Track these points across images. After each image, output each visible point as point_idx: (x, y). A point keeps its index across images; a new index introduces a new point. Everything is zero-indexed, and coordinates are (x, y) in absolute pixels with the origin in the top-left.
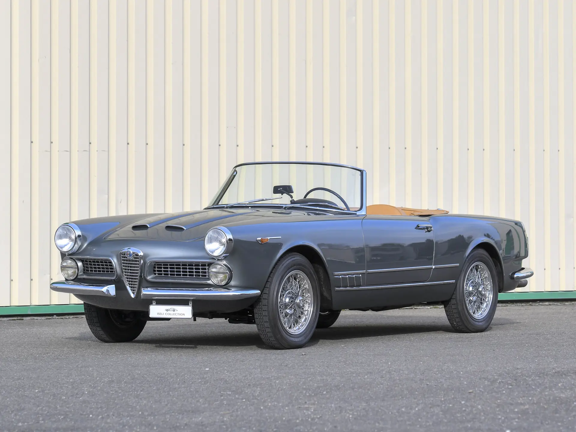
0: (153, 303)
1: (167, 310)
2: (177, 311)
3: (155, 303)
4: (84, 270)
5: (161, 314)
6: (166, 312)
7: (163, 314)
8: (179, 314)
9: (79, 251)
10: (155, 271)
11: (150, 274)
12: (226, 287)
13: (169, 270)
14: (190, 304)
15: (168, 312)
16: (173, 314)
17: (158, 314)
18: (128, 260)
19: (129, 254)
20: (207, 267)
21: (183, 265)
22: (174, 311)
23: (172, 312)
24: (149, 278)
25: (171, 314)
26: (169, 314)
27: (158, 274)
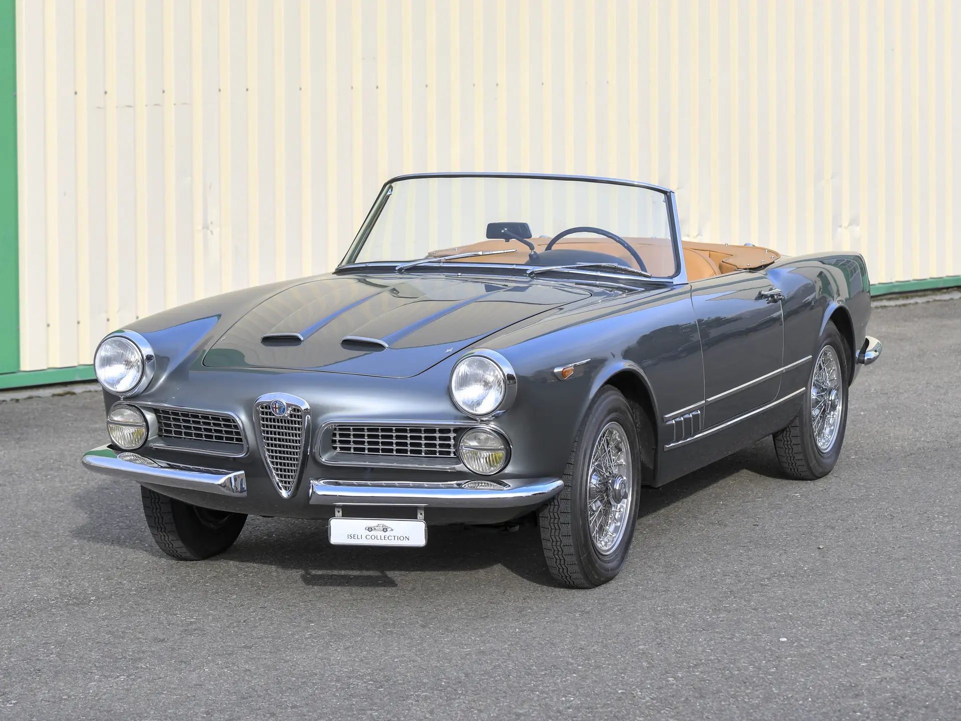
0: (337, 513)
1: (370, 530)
2: (392, 530)
3: (341, 512)
4: (160, 430)
5: (356, 537)
6: (368, 532)
7: (359, 537)
8: (396, 538)
9: (150, 392)
10: (334, 442)
11: (325, 451)
12: (497, 479)
13: (366, 439)
14: (419, 516)
15: (373, 533)
16: (383, 538)
17: (351, 537)
18: (274, 419)
19: (279, 408)
20: (452, 435)
21: (397, 431)
22: (385, 530)
23: (383, 534)
24: (324, 459)
25: (379, 538)
26: (373, 537)
27: (340, 447)
